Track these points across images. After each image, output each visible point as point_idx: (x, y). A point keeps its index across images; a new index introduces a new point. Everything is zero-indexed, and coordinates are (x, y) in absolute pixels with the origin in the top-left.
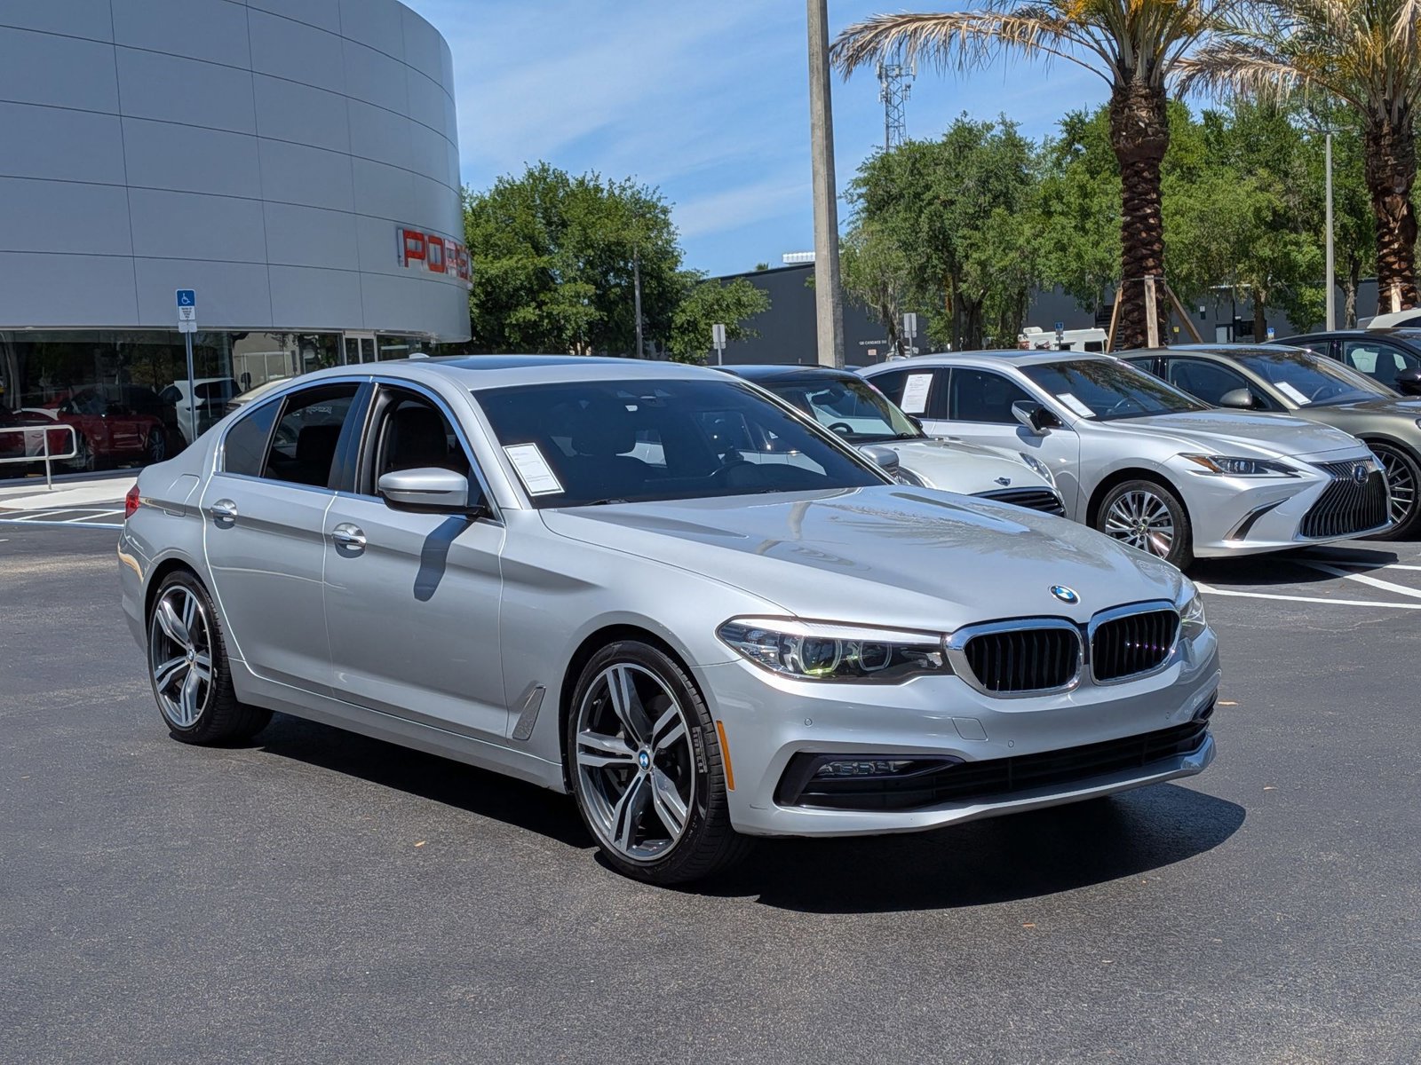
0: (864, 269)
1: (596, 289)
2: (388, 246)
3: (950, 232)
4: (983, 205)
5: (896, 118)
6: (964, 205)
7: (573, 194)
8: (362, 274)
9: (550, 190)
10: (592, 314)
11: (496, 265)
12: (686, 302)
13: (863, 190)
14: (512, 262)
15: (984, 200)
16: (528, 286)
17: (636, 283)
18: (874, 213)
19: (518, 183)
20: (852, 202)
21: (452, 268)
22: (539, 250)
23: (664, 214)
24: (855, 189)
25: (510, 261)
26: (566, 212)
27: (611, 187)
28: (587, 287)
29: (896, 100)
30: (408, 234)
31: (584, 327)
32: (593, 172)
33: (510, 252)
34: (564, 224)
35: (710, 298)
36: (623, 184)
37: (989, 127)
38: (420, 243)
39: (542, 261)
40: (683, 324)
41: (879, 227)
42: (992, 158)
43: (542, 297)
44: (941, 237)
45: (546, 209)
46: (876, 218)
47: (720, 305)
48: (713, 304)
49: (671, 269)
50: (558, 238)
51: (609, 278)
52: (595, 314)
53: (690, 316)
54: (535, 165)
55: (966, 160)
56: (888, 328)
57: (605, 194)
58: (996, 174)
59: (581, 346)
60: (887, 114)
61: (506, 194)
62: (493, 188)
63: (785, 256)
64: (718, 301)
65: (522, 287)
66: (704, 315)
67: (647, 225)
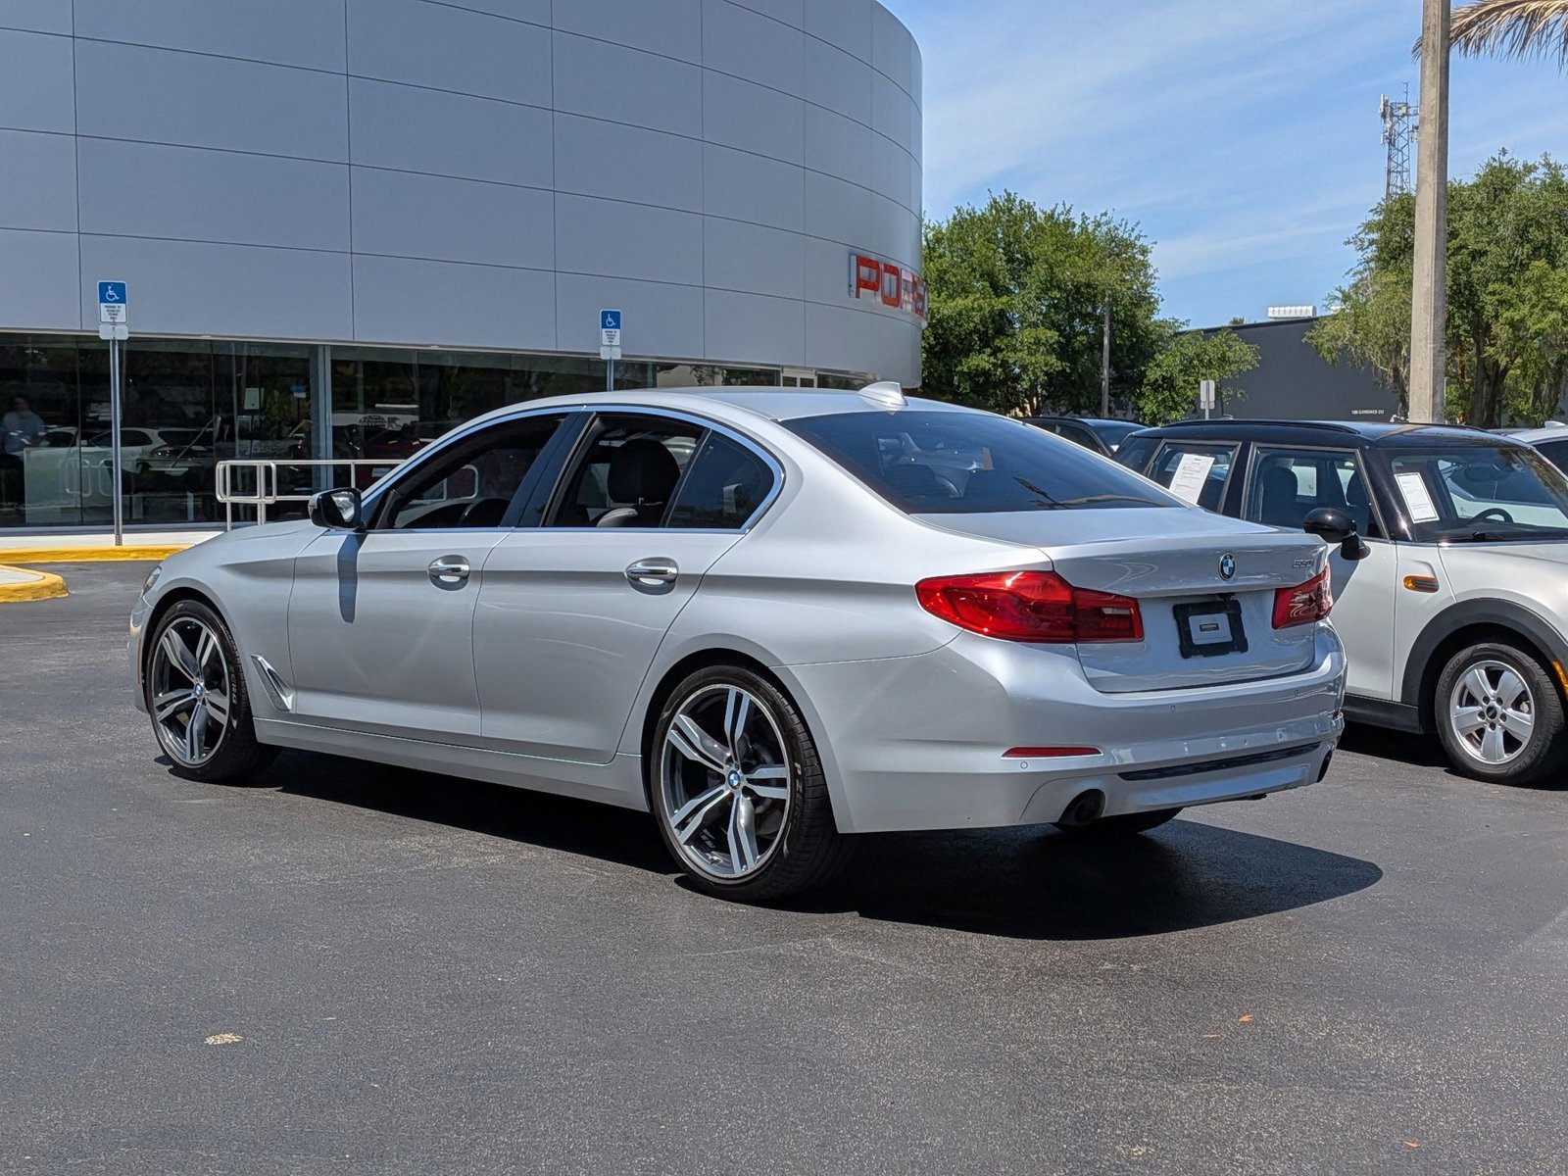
0: (1375, 326)
1: (1059, 336)
2: (839, 273)
3: (1478, 287)
4: (1521, 258)
5: (1400, 162)
6: (1496, 256)
7: (1042, 228)
8: (807, 304)
9: (1016, 221)
10: (1053, 364)
11: (949, 304)
12: (1161, 354)
13: (1375, 236)
14: (968, 302)
15: (1525, 250)
16: (982, 329)
17: (1106, 329)
18: (1389, 263)
19: (979, 213)
20: (1362, 249)
21: (907, 302)
22: (998, 289)
23: (1142, 255)
24: (1366, 234)
25: (966, 301)
26: (1032, 248)
27: (1084, 222)
28: (1049, 333)
29: (1400, 142)
30: (862, 261)
31: (1043, 378)
32: (1064, 204)
33: (965, 291)
34: (1028, 262)
35: (1191, 351)
36: (1098, 219)
37: (1529, 169)
38: (874, 271)
39: (999, 303)
40: (1157, 380)
41: (1394, 279)
42: (1534, 204)
43: (997, 342)
44: (1467, 292)
45: (1009, 244)
46: (1390, 268)
47: (1201, 361)
48: (1193, 359)
49: (1147, 317)
50: (1019, 277)
51: (1074, 324)
52: (1056, 364)
53: (1166, 371)
54: (1000, 195)
55: (1502, 205)
56: (1398, 396)
57: (1077, 230)
58: (1538, 222)
59: (1037, 400)
60: (1389, 158)
61: (964, 226)
62: (951, 218)
63: (1271, 309)
64: (1198, 355)
65: (976, 331)
66: (1181, 371)
67: (1122, 266)
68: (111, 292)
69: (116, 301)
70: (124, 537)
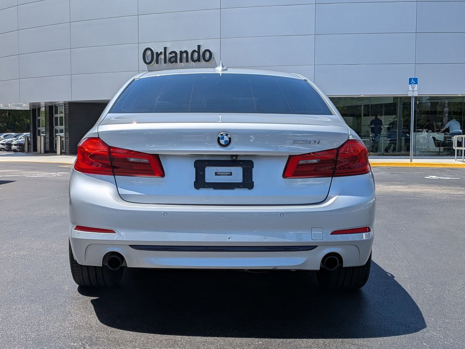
68: (413, 81)
69: (414, 84)
70: (413, 160)
